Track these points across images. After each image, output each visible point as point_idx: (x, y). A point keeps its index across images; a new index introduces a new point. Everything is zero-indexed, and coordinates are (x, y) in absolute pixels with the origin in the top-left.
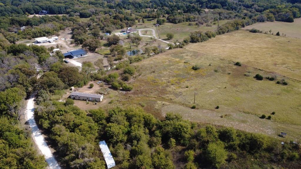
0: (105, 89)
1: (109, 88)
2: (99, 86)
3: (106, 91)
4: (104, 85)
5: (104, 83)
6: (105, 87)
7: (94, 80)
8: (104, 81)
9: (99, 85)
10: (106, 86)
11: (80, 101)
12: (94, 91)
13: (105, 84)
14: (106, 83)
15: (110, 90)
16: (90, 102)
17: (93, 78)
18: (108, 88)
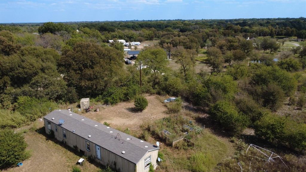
0: (182, 123)
1: (199, 121)
2: (164, 109)
3: (184, 131)
4: (183, 111)
5: (185, 104)
6: (184, 117)
7: (159, 93)
8: (187, 99)
9: (166, 106)
10: (188, 112)
11: (64, 150)
12: (141, 123)
13: (187, 108)
14: (192, 106)
15: (198, 128)
16: (93, 166)
17: (156, 86)
18: (193, 122)
